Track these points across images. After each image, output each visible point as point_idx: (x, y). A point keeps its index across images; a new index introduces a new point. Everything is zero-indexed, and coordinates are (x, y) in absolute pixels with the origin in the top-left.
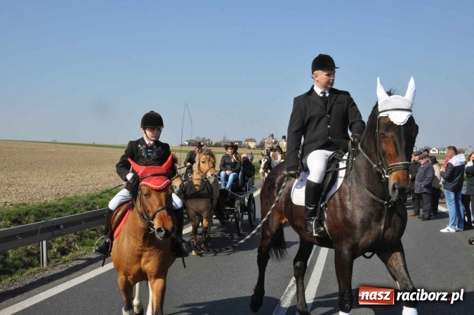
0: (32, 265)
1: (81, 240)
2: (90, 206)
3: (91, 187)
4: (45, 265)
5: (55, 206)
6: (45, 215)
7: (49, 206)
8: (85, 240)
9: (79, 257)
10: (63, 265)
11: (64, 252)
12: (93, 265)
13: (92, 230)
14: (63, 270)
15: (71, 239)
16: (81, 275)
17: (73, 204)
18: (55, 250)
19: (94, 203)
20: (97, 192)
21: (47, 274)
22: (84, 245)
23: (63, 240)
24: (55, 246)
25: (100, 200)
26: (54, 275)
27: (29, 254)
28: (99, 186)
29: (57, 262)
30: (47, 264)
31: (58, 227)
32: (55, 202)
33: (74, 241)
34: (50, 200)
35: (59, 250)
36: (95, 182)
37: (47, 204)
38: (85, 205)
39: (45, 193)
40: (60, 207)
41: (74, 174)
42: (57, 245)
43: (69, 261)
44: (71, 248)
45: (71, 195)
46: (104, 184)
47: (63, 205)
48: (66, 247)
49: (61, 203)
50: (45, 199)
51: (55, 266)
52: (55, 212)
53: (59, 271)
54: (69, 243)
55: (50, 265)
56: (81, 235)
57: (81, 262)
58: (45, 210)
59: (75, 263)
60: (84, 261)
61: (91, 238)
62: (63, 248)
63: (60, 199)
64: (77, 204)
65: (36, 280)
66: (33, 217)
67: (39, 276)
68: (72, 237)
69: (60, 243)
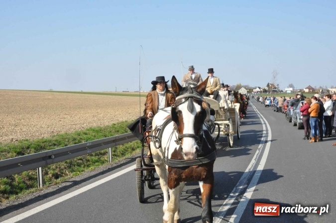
0: (32, 186)
1: (70, 167)
2: (77, 141)
3: (79, 126)
4: (41, 186)
5: (50, 141)
6: (42, 148)
7: (45, 142)
8: (73, 167)
9: (67, 180)
10: (55, 186)
11: (57, 176)
12: (77, 186)
13: (79, 160)
14: (55, 190)
15: (62, 167)
16: (68, 193)
17: (64, 139)
18: (51, 175)
19: (81, 139)
20: (83, 129)
21: (42, 193)
22: (73, 171)
23: (57, 167)
24: (51, 172)
25: (85, 136)
26: (48, 193)
27: (31, 178)
28: (85, 125)
29: (50, 184)
30: (43, 186)
31: (50, 157)
32: (50, 138)
33: (65, 168)
34: (47, 136)
35: (53, 175)
36: (82, 122)
37: (44, 140)
38: (73, 140)
39: (43, 131)
40: (54, 142)
41: (66, 116)
42: (52, 172)
43: (60, 183)
44: (62, 173)
45: (63, 133)
46: (89, 123)
47: (56, 141)
48: (59, 173)
49: (55, 138)
50: (43, 136)
51: (48, 187)
52: (50, 146)
53: (52, 190)
54: (61, 170)
55: (45, 186)
56: (71, 163)
57: (68, 184)
58: (42, 145)
59: (64, 184)
60: (71, 183)
61: (78, 166)
62: (57, 173)
63: (54, 136)
64: (67, 140)
65: (34, 197)
66: (33, 150)
67: (36, 194)
68: (63, 165)
69: (54, 170)
